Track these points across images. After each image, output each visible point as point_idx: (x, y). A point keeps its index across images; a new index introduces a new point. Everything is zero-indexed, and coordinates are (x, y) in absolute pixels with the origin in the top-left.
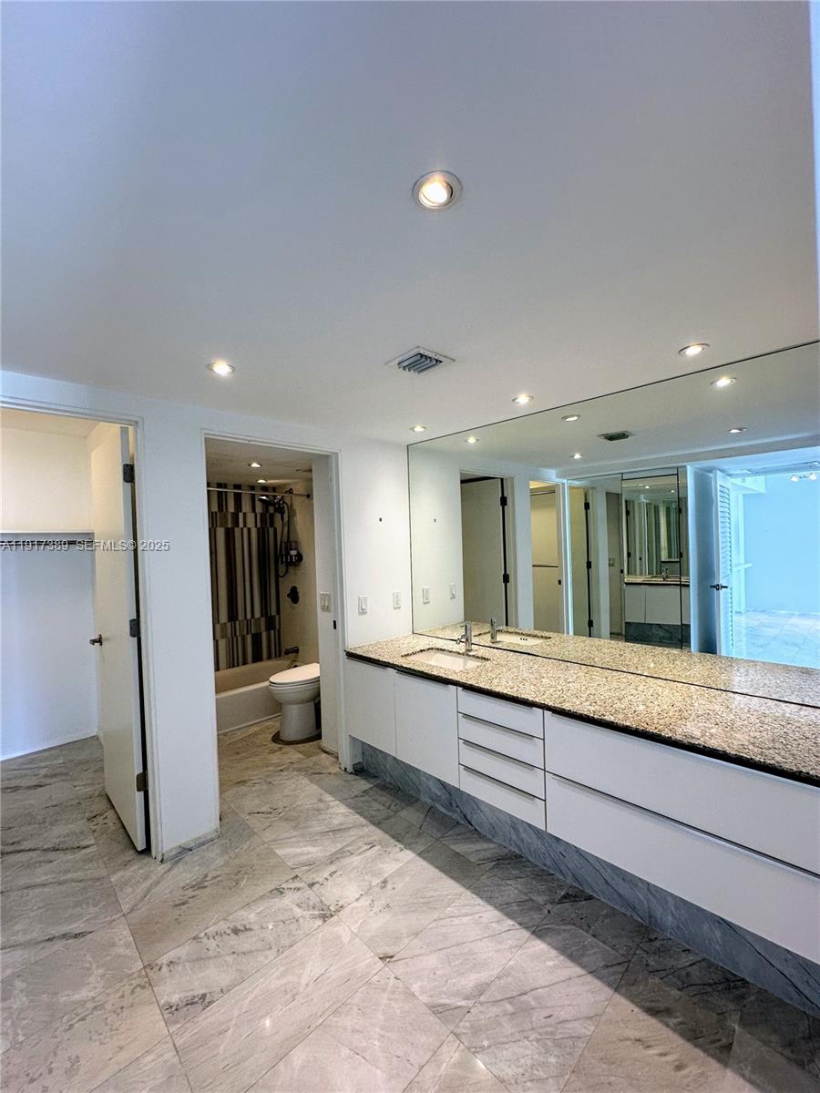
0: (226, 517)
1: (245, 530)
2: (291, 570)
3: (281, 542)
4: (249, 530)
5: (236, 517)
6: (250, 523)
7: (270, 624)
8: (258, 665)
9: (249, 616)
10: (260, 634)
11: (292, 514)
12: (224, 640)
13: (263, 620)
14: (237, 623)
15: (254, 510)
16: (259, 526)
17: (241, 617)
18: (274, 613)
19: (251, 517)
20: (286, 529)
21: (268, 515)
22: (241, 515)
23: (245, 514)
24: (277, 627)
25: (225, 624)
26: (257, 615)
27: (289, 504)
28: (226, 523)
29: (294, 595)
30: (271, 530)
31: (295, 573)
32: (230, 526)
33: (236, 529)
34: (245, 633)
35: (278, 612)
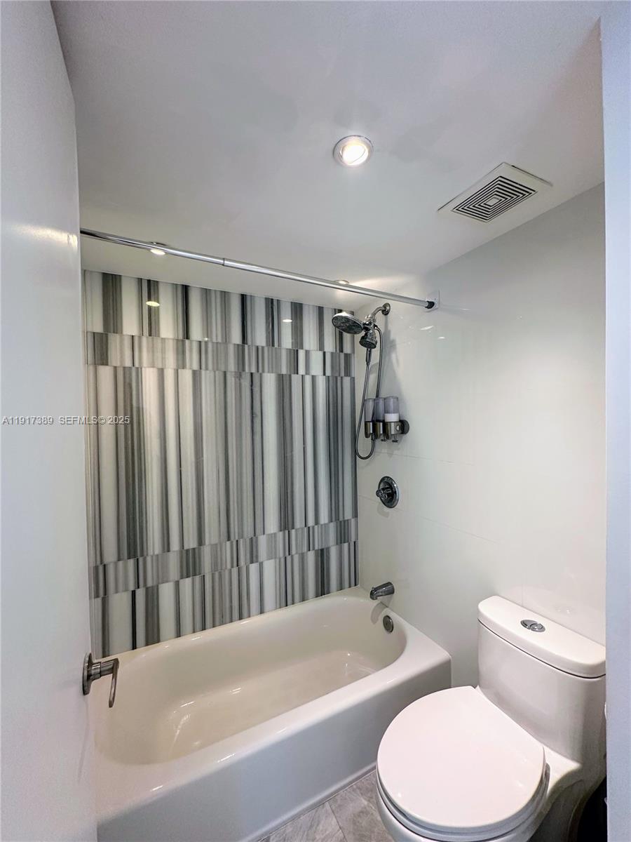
0: (278, 359)
1: (308, 379)
2: (383, 447)
3: (364, 401)
4: (313, 378)
5: (294, 355)
6: (316, 369)
7: (343, 536)
8: (325, 601)
9: (311, 522)
10: (328, 549)
11: (387, 345)
12: (272, 561)
13: (332, 527)
14: (293, 532)
15: (321, 347)
16: (328, 373)
17: (299, 522)
18: (348, 514)
19: (316, 357)
20: (373, 378)
21: (342, 356)
22: (302, 354)
23: (307, 353)
24: (353, 540)
25: (275, 534)
26: (324, 517)
27: (382, 331)
28: (278, 365)
29: (388, 493)
30: (347, 380)
31: (391, 455)
32: (284, 371)
33: (294, 377)
34: (305, 549)
35: (355, 515)
